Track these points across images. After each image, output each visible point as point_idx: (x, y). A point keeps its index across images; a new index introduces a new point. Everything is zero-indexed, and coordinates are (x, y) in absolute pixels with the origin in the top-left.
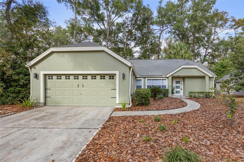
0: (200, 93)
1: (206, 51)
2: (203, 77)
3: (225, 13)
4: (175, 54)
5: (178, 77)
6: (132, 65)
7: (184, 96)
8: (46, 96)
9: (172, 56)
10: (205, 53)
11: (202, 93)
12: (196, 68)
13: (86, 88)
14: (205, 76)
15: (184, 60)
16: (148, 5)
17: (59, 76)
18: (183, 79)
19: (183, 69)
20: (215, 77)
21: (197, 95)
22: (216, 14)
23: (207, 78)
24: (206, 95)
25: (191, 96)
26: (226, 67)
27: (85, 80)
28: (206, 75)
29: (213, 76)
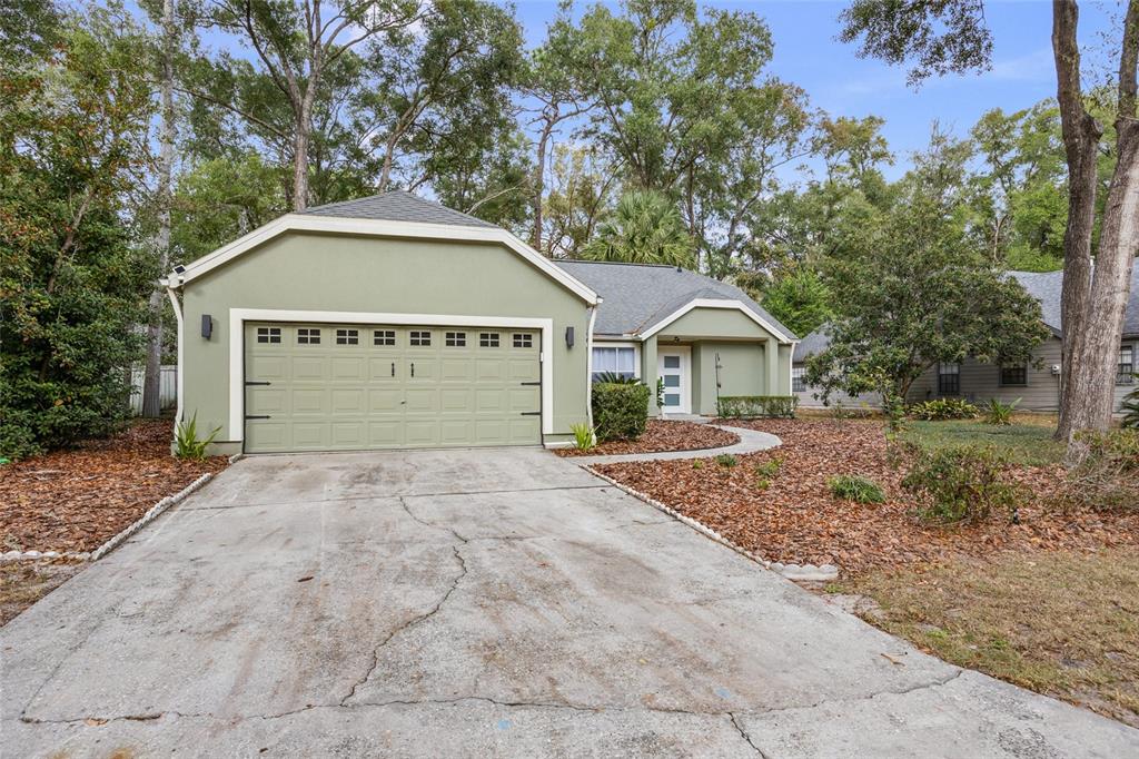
0: (752, 400)
1: (732, 229)
2: (759, 345)
3: (800, 91)
4: (632, 240)
5: (677, 342)
6: (600, 301)
7: (693, 413)
8: (248, 414)
9: (621, 248)
10: (727, 238)
11: (762, 400)
12: (738, 310)
13: (427, 381)
14: (766, 340)
15: (680, 271)
16: (512, 6)
17: (309, 333)
18: (692, 350)
19: (697, 311)
20: (794, 342)
21: (743, 408)
22: (775, 95)
23: (772, 347)
24: (773, 407)
25: (726, 414)
26: (805, 303)
27: (420, 349)
28: (771, 339)
29: (790, 341)
